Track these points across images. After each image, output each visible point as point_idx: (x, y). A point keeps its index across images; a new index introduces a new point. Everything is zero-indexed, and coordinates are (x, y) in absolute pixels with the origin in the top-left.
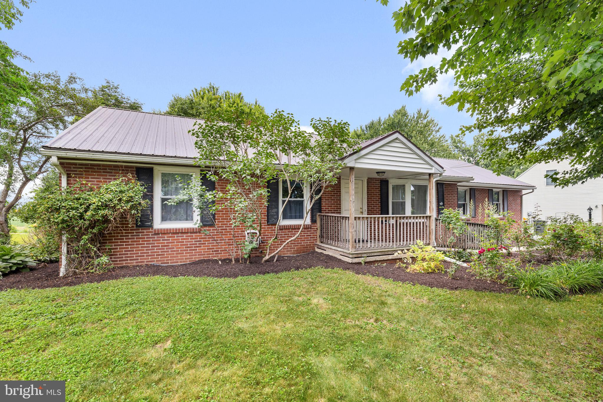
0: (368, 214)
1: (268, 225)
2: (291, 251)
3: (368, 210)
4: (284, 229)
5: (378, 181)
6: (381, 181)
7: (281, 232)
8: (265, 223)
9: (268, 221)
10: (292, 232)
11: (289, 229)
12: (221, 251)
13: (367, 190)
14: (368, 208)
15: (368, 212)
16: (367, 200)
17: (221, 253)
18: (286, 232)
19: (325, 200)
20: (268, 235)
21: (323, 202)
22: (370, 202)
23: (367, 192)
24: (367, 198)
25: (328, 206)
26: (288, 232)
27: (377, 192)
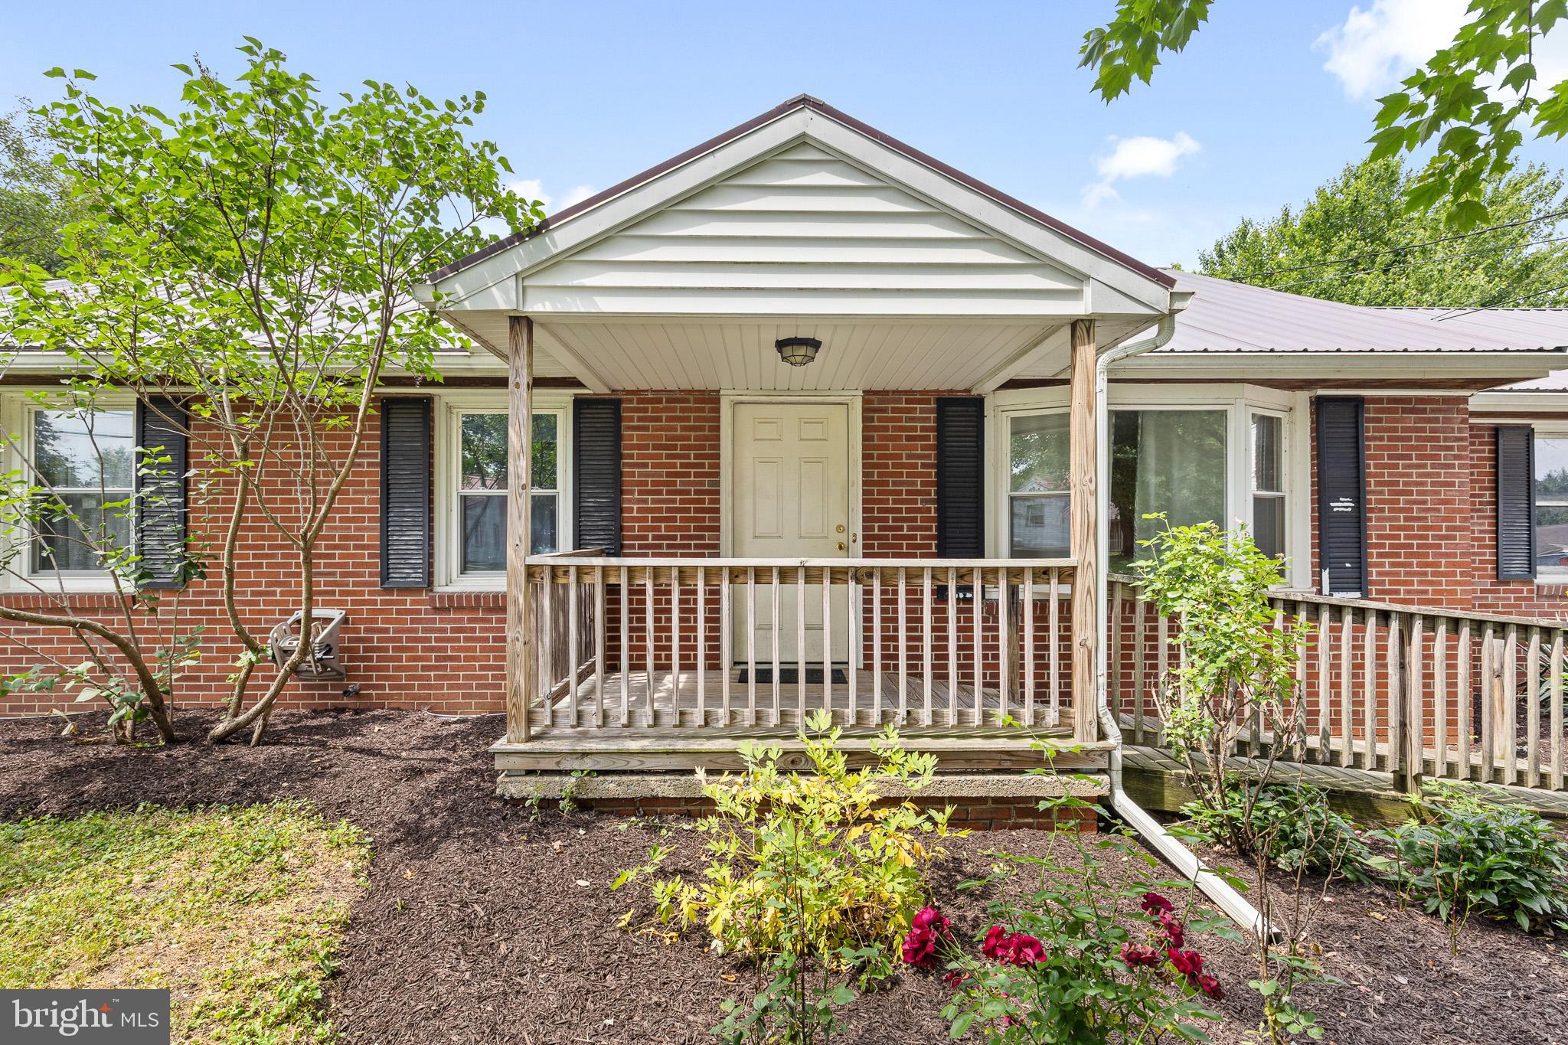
0: (865, 556)
1: (388, 591)
2: (484, 696)
3: (865, 537)
4: (451, 606)
5: (928, 402)
6: (939, 401)
7: (442, 621)
8: (374, 584)
9: (385, 576)
10: (489, 621)
11: (475, 609)
12: (207, 679)
13: (864, 447)
14: (865, 528)
15: (865, 547)
16: (865, 492)
17: (209, 688)
18: (461, 620)
19: (641, 492)
20: (387, 631)
21: (630, 501)
22: (875, 502)
23: (864, 457)
24: (865, 483)
25: (654, 520)
26: (470, 621)
27: (922, 456)
